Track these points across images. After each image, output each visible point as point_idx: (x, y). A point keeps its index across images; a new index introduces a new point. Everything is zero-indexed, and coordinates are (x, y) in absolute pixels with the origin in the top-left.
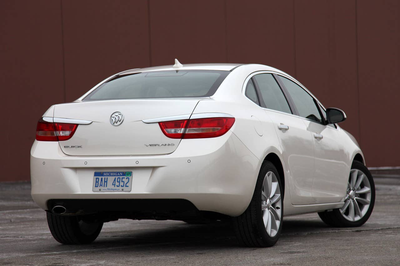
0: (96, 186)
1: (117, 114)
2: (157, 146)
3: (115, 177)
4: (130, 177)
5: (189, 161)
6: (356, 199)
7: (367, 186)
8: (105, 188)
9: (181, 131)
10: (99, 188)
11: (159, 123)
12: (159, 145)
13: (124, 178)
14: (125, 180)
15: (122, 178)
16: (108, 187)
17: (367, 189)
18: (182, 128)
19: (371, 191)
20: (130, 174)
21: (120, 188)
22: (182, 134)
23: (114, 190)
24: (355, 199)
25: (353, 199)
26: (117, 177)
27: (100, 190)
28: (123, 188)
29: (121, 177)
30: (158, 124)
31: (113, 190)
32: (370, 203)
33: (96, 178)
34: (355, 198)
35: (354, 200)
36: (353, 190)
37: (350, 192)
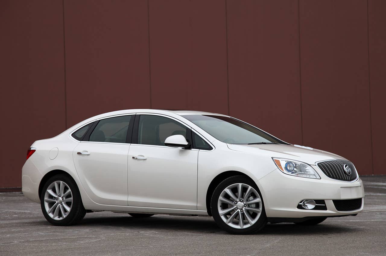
19: (261, 201)
32: (261, 211)
35: (243, 210)
36: (241, 202)
37: (237, 203)
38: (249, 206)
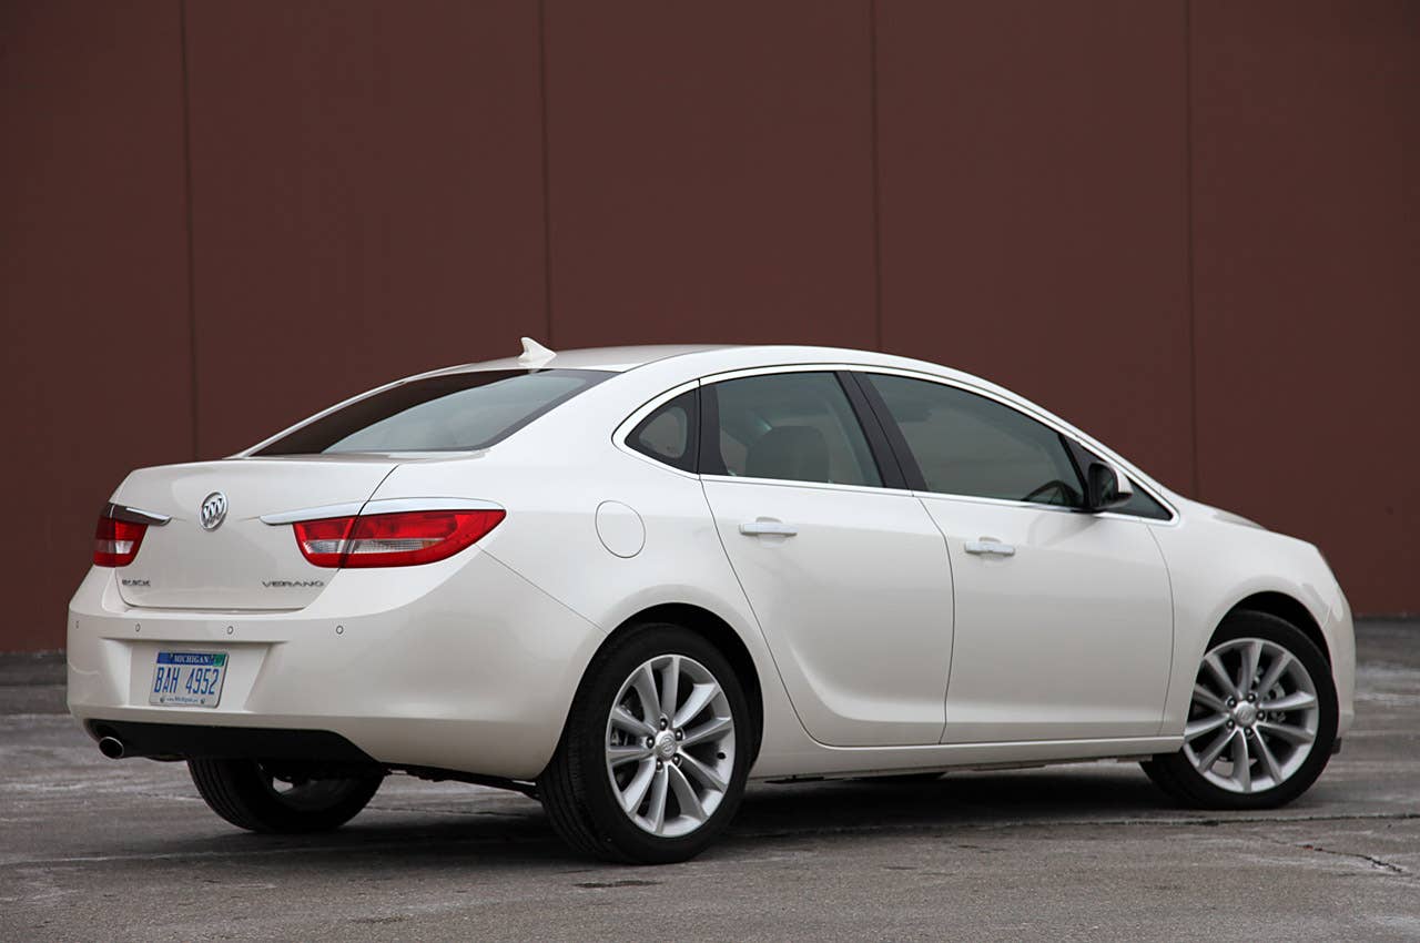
0: (156, 691)
1: (214, 499)
2: (287, 586)
3: (192, 667)
4: (221, 669)
5: (340, 630)
6: (1259, 727)
7: (1306, 691)
8: (173, 696)
9: (338, 546)
10: (160, 695)
11: (294, 524)
12: (290, 584)
13: (209, 670)
14: (211, 676)
15: (207, 670)
16: (177, 694)
17: (1304, 699)
18: (342, 538)
19: (1317, 705)
20: (221, 659)
21: (199, 696)
22: (341, 554)
23: (187, 702)
24: (1254, 727)
25: (1247, 727)
26: (197, 667)
27: (162, 700)
28: (203, 696)
29: (204, 667)
30: (291, 526)
31: (187, 700)
32: (1313, 740)
33: (160, 669)
34: (1258, 723)
35: (1252, 732)
36: (1250, 702)
37: (1235, 706)
38: (1270, 719)
